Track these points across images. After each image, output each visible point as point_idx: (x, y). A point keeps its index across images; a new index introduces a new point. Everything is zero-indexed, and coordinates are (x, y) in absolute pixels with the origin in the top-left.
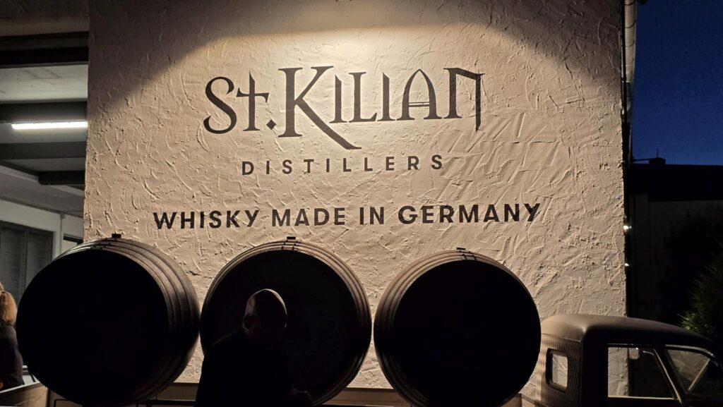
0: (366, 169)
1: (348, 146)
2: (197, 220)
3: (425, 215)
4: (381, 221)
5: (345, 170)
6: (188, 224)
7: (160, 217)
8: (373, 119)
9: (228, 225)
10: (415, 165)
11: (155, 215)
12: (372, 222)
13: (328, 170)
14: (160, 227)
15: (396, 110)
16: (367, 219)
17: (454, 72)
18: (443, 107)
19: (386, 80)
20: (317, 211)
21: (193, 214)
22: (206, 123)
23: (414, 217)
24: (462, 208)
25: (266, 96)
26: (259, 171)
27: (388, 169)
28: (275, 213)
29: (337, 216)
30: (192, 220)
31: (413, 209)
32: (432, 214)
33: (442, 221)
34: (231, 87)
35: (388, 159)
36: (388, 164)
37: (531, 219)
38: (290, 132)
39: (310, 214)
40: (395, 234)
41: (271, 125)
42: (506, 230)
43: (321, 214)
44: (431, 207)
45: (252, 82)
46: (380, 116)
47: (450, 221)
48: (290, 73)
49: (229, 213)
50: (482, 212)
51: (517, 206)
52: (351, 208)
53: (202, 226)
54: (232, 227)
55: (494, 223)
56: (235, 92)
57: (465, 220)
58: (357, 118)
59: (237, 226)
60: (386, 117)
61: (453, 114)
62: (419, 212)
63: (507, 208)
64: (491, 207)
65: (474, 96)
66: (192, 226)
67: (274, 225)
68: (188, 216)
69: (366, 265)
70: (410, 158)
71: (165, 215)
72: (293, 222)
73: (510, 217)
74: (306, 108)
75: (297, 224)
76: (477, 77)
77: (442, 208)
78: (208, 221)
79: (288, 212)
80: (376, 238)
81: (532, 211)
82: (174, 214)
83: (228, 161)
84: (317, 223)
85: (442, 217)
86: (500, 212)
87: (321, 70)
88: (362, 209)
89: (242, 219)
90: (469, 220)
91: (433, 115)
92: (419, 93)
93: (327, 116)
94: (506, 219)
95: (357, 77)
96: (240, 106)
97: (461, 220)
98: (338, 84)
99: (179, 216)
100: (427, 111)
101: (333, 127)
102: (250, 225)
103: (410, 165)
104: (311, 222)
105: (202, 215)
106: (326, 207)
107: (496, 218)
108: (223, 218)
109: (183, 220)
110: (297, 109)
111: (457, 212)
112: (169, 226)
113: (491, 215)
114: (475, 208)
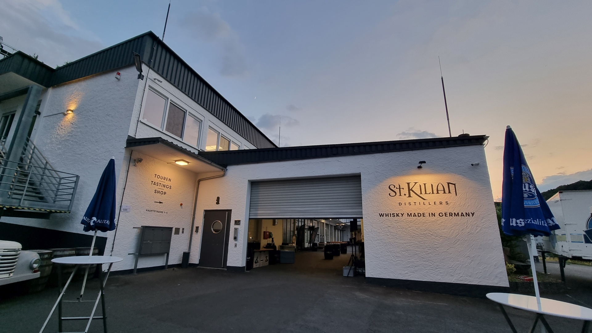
0: (429, 204)
1: (424, 199)
2: (389, 215)
3: (445, 215)
4: (434, 216)
5: (424, 204)
6: (387, 216)
7: (380, 215)
8: (430, 193)
9: (397, 216)
10: (441, 204)
11: (379, 214)
12: (432, 216)
13: (420, 204)
14: (381, 216)
15: (435, 191)
16: (431, 215)
17: (448, 183)
18: (447, 191)
19: (432, 185)
20: (418, 213)
21: (388, 214)
22: (389, 194)
23: (443, 215)
24: (455, 213)
25: (403, 188)
26: (403, 204)
27: (435, 204)
28: (408, 214)
29: (423, 215)
30: (388, 215)
31: (442, 213)
32: (447, 215)
33: (450, 216)
34: (395, 187)
35: (434, 202)
36: (435, 203)
37: (473, 216)
38: (410, 196)
39: (417, 214)
40: (438, 219)
41: (405, 195)
42: (466, 219)
43: (419, 214)
44: (447, 213)
45: (399, 186)
46: (431, 193)
47: (452, 216)
48: (408, 184)
49: (397, 214)
50: (460, 214)
51: (469, 213)
52: (427, 213)
53: (391, 216)
54: (398, 217)
55: (463, 217)
56: (396, 188)
57: (456, 216)
58: (426, 193)
59: (399, 216)
60: (433, 193)
61: (449, 192)
62: (444, 214)
63: (466, 213)
64: (462, 213)
65: (454, 189)
66: (388, 216)
67: (408, 216)
68: (387, 214)
69: (432, 226)
70: (440, 202)
71: (382, 214)
72: (412, 216)
73: (467, 215)
74: (413, 191)
75: (413, 216)
76: (455, 184)
77: (450, 213)
78: (392, 215)
79: (411, 214)
80: (434, 220)
81: (473, 214)
82: (384, 214)
83: (395, 202)
84: (418, 216)
85: (450, 215)
86: (465, 214)
87: (416, 183)
88: (429, 213)
89: (400, 215)
90: (457, 216)
91: (445, 193)
92: (440, 188)
93: (419, 193)
94: (466, 216)
95: (425, 184)
96: (397, 191)
97: (455, 216)
98: (420, 186)
99: (385, 214)
100: (443, 192)
101: (420, 195)
102: (402, 216)
103: (440, 204)
104: (417, 216)
105: (390, 214)
106: (420, 213)
107: (464, 216)
108: (396, 215)
109: (386, 215)
110: (411, 191)
111: (453, 214)
112: (383, 216)
113: (462, 215)
114: (458, 213)
